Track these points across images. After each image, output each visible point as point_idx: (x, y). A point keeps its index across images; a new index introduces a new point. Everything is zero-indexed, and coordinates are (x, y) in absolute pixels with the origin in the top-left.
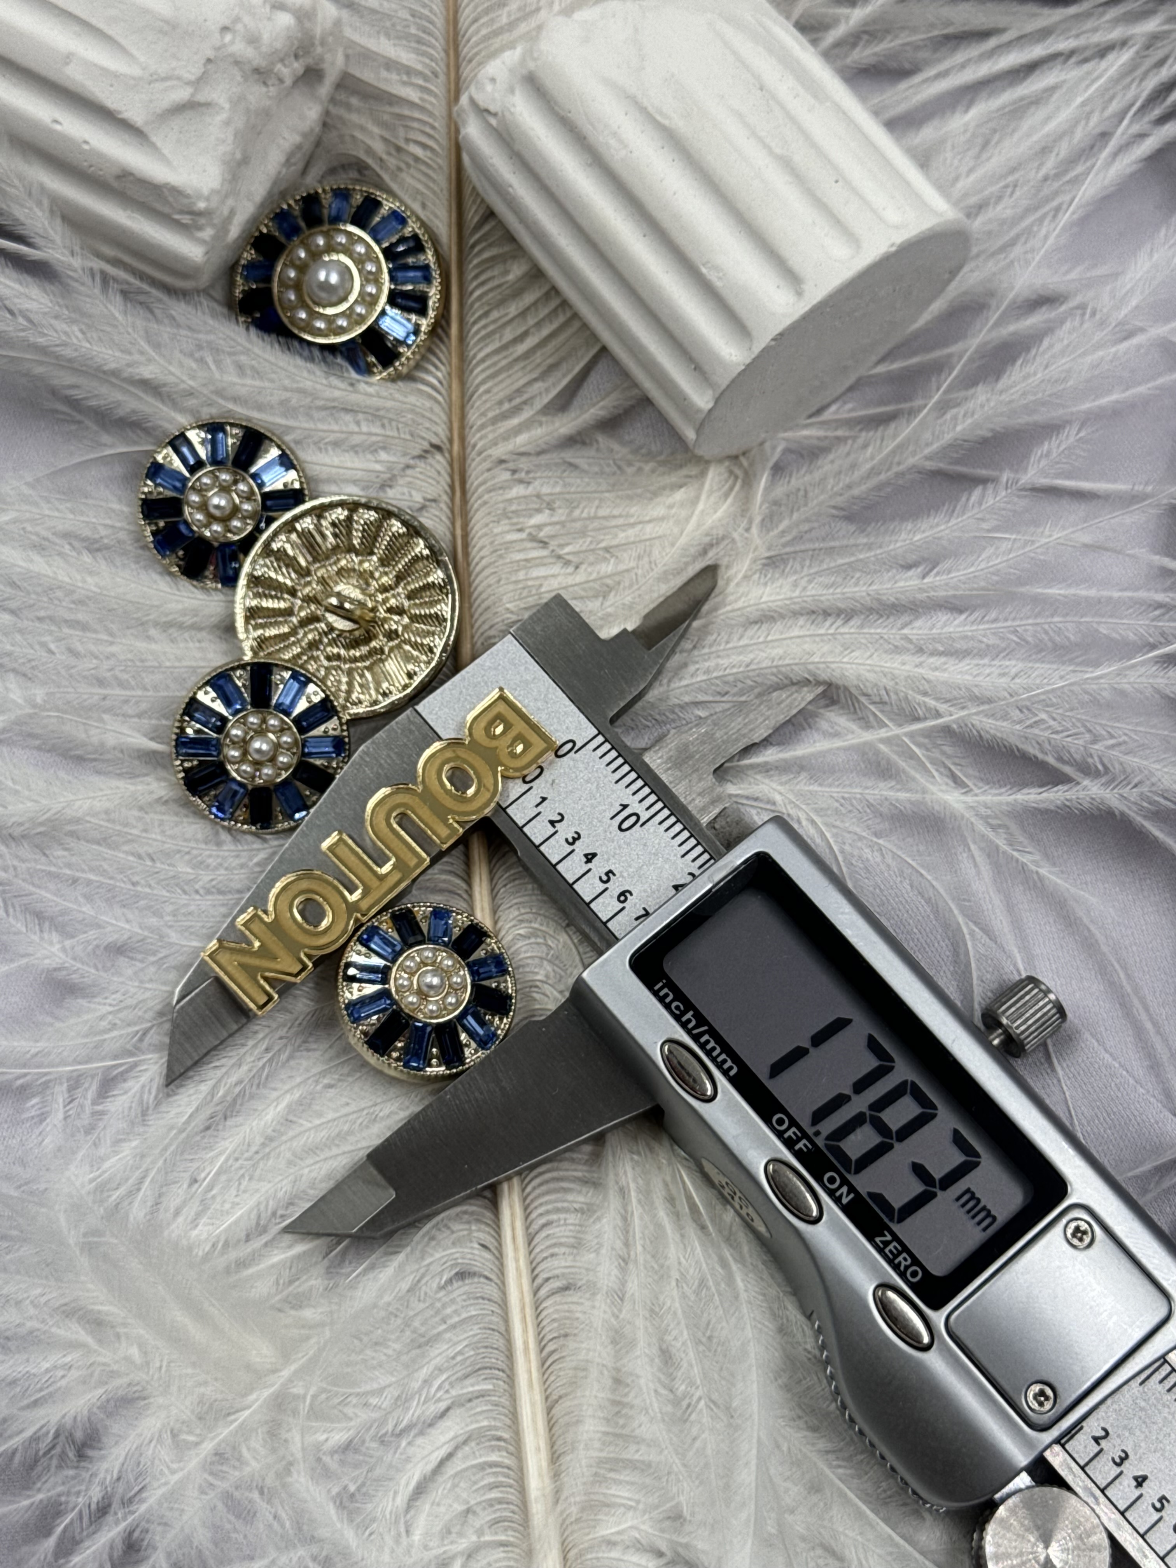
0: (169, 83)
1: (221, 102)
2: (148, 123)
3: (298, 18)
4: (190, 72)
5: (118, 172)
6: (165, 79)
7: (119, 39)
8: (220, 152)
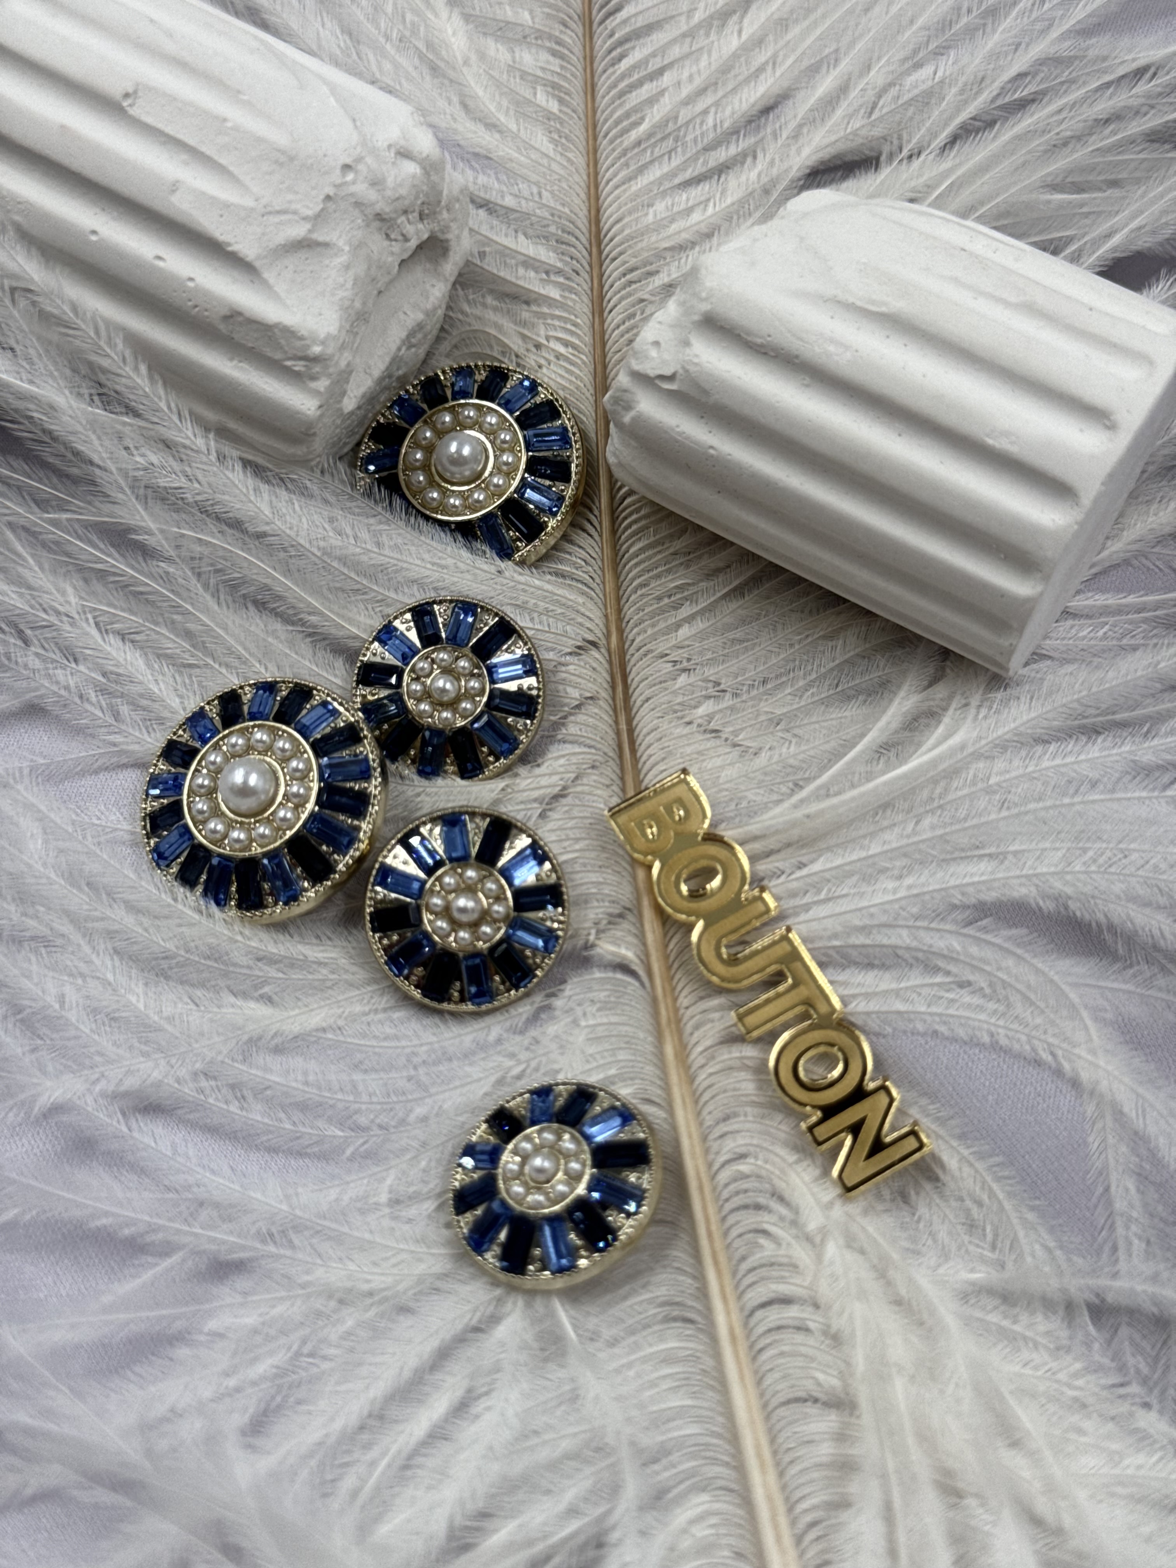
0: (284, 217)
1: (341, 243)
2: (259, 257)
3: (424, 168)
4: (308, 207)
5: (225, 312)
6: (278, 212)
7: (231, 168)
8: (338, 297)
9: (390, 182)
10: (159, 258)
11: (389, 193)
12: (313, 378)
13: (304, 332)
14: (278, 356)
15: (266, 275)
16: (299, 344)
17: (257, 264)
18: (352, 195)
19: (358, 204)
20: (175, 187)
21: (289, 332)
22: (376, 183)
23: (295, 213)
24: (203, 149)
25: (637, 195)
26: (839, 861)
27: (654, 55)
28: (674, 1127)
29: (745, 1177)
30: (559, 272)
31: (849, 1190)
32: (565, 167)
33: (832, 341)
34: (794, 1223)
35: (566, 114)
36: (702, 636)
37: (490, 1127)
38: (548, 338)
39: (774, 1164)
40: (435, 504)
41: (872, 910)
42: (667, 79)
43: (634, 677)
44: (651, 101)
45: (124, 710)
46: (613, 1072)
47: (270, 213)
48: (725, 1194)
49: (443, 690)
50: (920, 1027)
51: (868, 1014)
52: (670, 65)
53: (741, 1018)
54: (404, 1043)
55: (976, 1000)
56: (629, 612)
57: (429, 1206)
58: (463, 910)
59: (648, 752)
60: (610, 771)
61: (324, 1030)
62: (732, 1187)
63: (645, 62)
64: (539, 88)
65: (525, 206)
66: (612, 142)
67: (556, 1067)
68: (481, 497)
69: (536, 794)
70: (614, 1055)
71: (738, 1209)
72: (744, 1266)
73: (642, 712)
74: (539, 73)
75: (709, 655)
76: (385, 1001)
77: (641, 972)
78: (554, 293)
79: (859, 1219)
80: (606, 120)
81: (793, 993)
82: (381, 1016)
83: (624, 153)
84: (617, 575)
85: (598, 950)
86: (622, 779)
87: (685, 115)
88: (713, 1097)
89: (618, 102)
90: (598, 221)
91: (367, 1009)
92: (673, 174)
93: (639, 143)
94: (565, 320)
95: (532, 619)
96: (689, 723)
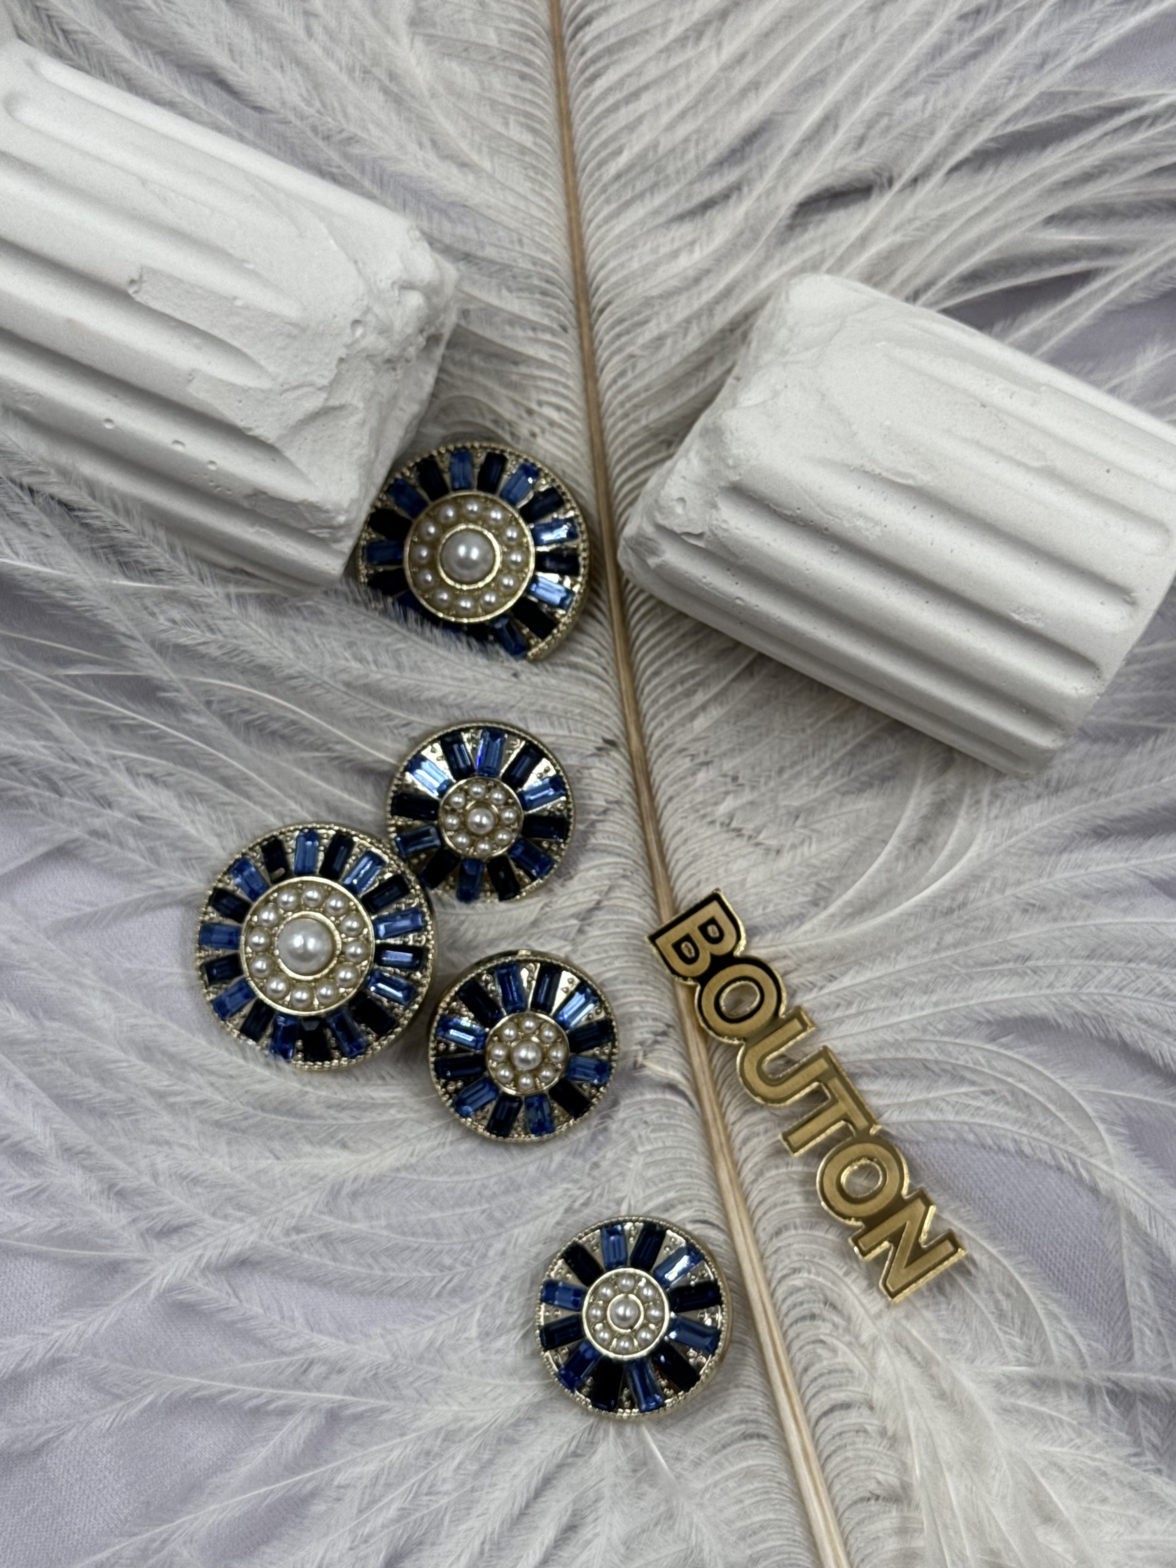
0: (300, 392)
1: (355, 402)
2: (281, 438)
3: (426, 295)
4: (322, 376)
5: (249, 491)
6: (295, 388)
7: (246, 350)
8: (356, 457)
9: (398, 325)
10: (177, 442)
11: (396, 337)
12: (337, 541)
13: (329, 506)
14: (302, 526)
15: (288, 454)
16: (323, 516)
17: (277, 445)
18: (363, 350)
19: (370, 357)
20: (191, 376)
21: (313, 508)
22: (384, 330)
23: (311, 384)
24: (215, 332)
25: (619, 237)
26: (868, 975)
28: (734, 1250)
29: (798, 1290)
30: (546, 329)
31: (893, 1295)
32: (544, 210)
33: (861, 515)
34: (847, 1330)
35: (540, 146)
36: (716, 725)
37: (566, 1261)
38: (540, 403)
39: (825, 1277)
40: (445, 605)
41: (903, 1026)
42: (645, 103)
43: (657, 776)
44: (631, 128)
45: (164, 852)
46: (671, 1195)
47: (288, 390)
48: (784, 1309)
49: (480, 825)
50: (952, 1136)
51: (903, 1124)
52: (646, 87)
53: (786, 1136)
54: (474, 1176)
55: (1001, 1109)
56: (645, 705)
57: (515, 1336)
58: (525, 1061)
59: (676, 857)
60: (641, 879)
61: (398, 1170)
62: (789, 1302)
63: (621, 82)
64: (512, 118)
65: (504, 257)
66: (591, 175)
67: (619, 1195)
68: (493, 599)
69: (573, 910)
70: (671, 1178)
71: (796, 1322)
72: (806, 1379)
73: (666, 814)
74: (510, 101)
75: (724, 747)
76: (451, 1135)
77: (689, 1093)
78: (543, 354)
79: (904, 1322)
80: (583, 152)
81: (834, 1109)
82: (450, 1148)
83: (604, 190)
84: (631, 666)
85: (646, 1072)
86: (654, 889)
87: (665, 144)
88: (765, 1213)
89: (594, 130)
90: (583, 266)
91: (436, 1143)
92: (656, 212)
93: (618, 177)
94: (556, 382)
95: (552, 724)
96: (712, 822)
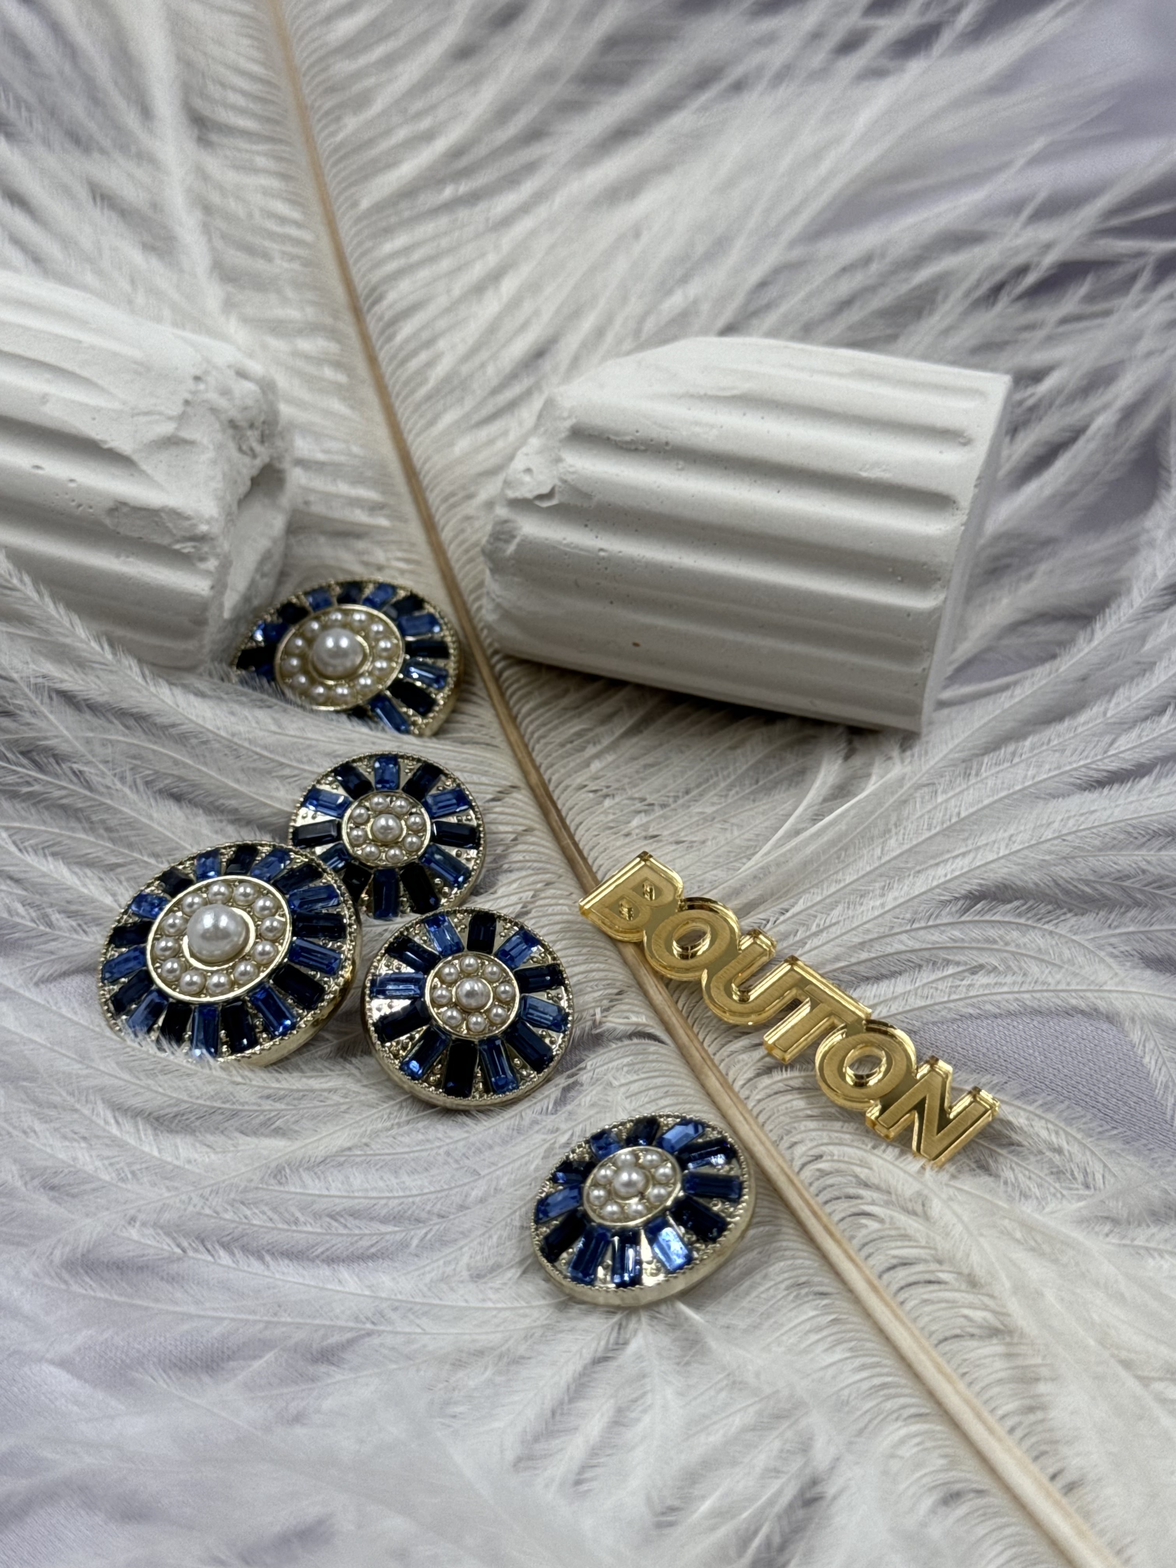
0: (151, 418)
1: (205, 441)
2: (135, 452)
3: (261, 388)
4: (171, 409)
5: (110, 504)
6: (147, 414)
7: (95, 379)
8: (211, 488)
9: (237, 394)
10: (37, 467)
11: (238, 402)
12: (202, 559)
13: (190, 512)
14: (166, 541)
15: (144, 467)
16: (187, 524)
17: (135, 457)
18: (206, 401)
19: (214, 411)
20: (44, 399)
21: (176, 514)
22: (225, 392)
23: (160, 413)
24: (64, 366)
25: (439, 437)
26: (819, 898)
27: (423, 328)
29: (826, 1173)
30: (383, 506)
32: (369, 426)
33: (697, 423)
35: (355, 383)
36: (612, 766)
37: (556, 1181)
40: (322, 698)
41: (866, 927)
42: (442, 344)
43: (564, 806)
44: (430, 364)
45: (55, 917)
47: (138, 414)
49: (387, 828)
50: (947, 1015)
51: (897, 1013)
52: (442, 333)
56: (539, 758)
57: (513, 1273)
61: (349, 1149)
62: (819, 1182)
63: (415, 335)
64: (325, 367)
66: (404, 399)
73: (580, 833)
74: (322, 356)
75: (626, 780)
77: (661, 1035)
78: (383, 522)
80: (394, 385)
82: (406, 1128)
83: (418, 406)
84: (518, 730)
85: (608, 1026)
87: (465, 370)
88: (769, 1118)
89: (401, 369)
90: (410, 462)
91: (388, 1124)
93: (429, 397)
96: (628, 833)
